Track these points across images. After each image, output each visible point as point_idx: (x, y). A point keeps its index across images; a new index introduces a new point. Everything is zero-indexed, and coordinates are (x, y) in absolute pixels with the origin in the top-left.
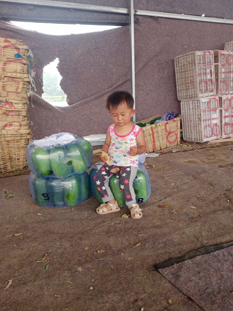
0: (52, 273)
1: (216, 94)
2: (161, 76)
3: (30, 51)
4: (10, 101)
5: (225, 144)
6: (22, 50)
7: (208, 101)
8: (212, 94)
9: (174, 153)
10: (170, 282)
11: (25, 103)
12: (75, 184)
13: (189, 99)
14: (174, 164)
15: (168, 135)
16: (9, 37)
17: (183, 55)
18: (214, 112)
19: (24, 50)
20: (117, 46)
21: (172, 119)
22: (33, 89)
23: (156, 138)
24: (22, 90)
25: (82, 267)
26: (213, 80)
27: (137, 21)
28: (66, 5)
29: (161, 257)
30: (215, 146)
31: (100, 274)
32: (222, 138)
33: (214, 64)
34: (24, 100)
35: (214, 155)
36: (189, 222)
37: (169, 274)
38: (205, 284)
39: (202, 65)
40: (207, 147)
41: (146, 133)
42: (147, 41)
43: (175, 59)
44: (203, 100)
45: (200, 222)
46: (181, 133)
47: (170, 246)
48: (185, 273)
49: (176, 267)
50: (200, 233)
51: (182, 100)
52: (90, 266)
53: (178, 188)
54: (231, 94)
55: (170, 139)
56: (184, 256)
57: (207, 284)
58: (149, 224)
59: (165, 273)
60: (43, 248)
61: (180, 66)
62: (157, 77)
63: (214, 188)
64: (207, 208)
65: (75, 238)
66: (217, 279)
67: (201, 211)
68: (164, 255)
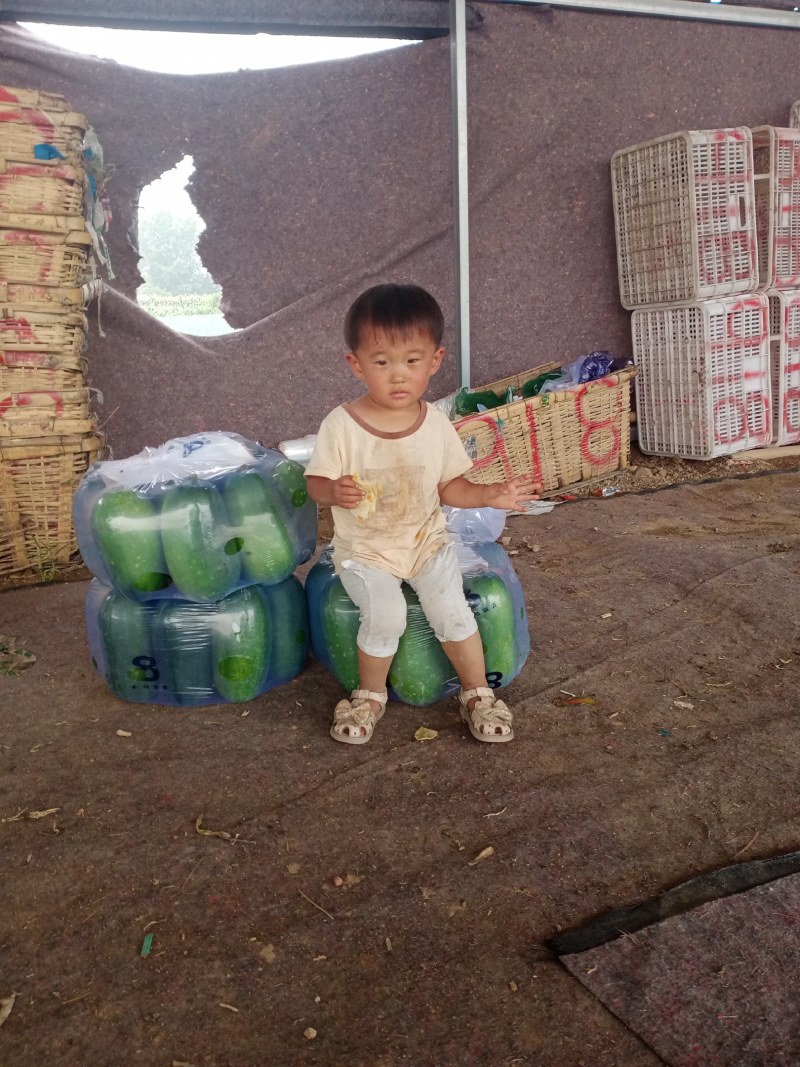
0: (164, 971)
1: (757, 285)
2: (561, 221)
3: (90, 133)
4: (19, 316)
5: (787, 465)
6: (59, 129)
7: (729, 309)
8: (743, 284)
9: (609, 497)
10: (607, 1009)
11: (72, 323)
12: (251, 623)
13: (661, 305)
14: (608, 539)
15: (587, 435)
16: (13, 83)
17: (641, 145)
18: (751, 353)
19: (69, 130)
20: (400, 111)
21: (603, 376)
22: (102, 271)
23: (543, 444)
24: (62, 275)
25: (275, 945)
26: (749, 235)
27: (477, 24)
29: (571, 904)
30: (752, 472)
31: (343, 975)
32: (779, 443)
33: (754, 177)
34: (68, 311)
35: (749, 505)
36: (672, 764)
37: (602, 975)
38: (740, 1017)
39: (709, 181)
40: (725, 478)
41: (509, 428)
42: (510, 95)
43: (613, 161)
44: (714, 308)
45: (711, 763)
46: (633, 424)
47: (605, 859)
48: (662, 972)
49: (628, 948)
50: (714, 804)
51: (637, 307)
52: (305, 941)
53: (626, 629)
55: (593, 449)
56: (657, 900)
57: (750, 1019)
58: (526, 771)
59: (589, 973)
60: (134, 867)
61: (631, 183)
62: (548, 224)
63: (756, 630)
64: (733, 706)
65: (250, 825)
66: (784, 995)
67: (712, 717)
68: (583, 896)
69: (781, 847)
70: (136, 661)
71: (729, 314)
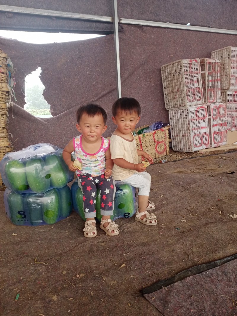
0: (22, 305)
1: (203, 102)
2: (148, 85)
5: (214, 153)
7: (196, 109)
8: (199, 102)
9: (164, 163)
10: (158, 310)
12: (54, 200)
13: (177, 108)
14: (163, 174)
15: (156, 145)
17: (169, 64)
18: (203, 121)
19: (3, 58)
20: (101, 55)
21: (160, 128)
22: (13, 99)
23: (144, 148)
24: (0, 100)
25: (57, 295)
26: (200, 88)
27: (122, 30)
28: (48, 13)
29: (148, 280)
30: (205, 155)
31: (77, 303)
32: (212, 147)
33: (201, 72)
34: (2, 110)
35: (204, 164)
36: (179, 238)
37: (156, 300)
38: (198, 310)
39: (188, 73)
40: (197, 157)
42: (132, 50)
43: (161, 68)
44: (191, 109)
45: (191, 237)
46: (170, 143)
47: (159, 266)
48: (174, 298)
49: (164, 291)
50: (191, 249)
51: (170, 109)
52: (67, 294)
53: (167, 200)
54: (219, 102)
55: (158, 149)
56: (174, 277)
57: (200, 311)
58: (136, 242)
59: (152, 299)
60: (15, 274)
61: (167, 74)
62: (144, 86)
63: (205, 199)
64: (198, 221)
65: (51, 260)
66: (210, 303)
67: (191, 224)
68: (151, 277)
69: (211, 260)
70: (19, 212)
71: (196, 111)
